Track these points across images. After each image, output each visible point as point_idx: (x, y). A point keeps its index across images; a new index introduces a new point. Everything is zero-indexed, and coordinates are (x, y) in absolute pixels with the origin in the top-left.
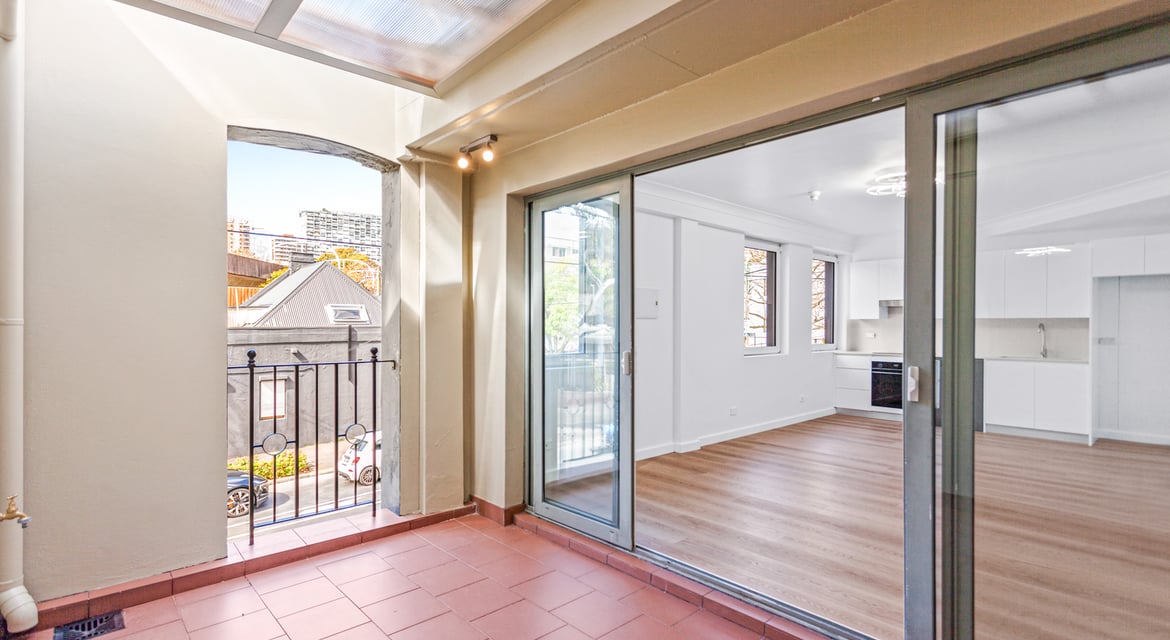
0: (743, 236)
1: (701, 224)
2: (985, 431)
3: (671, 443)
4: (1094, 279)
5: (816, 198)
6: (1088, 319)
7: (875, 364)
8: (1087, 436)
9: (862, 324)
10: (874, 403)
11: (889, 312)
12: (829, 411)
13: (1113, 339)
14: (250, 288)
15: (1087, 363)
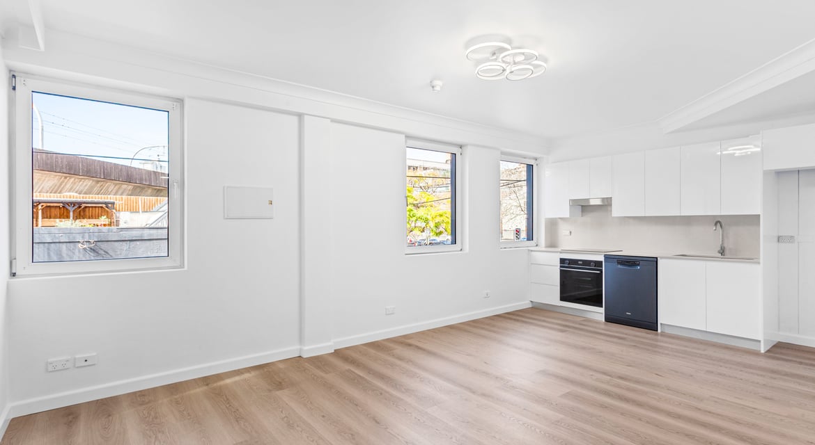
0: (404, 136)
1: (333, 121)
2: (659, 331)
3: (298, 347)
4: (766, 173)
5: (438, 88)
6: (759, 215)
7: (562, 261)
8: (760, 341)
9: (561, 223)
10: (562, 299)
11: (582, 211)
12: (524, 304)
13: (792, 237)
14: (159, 198)
15: (759, 263)
